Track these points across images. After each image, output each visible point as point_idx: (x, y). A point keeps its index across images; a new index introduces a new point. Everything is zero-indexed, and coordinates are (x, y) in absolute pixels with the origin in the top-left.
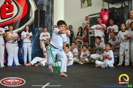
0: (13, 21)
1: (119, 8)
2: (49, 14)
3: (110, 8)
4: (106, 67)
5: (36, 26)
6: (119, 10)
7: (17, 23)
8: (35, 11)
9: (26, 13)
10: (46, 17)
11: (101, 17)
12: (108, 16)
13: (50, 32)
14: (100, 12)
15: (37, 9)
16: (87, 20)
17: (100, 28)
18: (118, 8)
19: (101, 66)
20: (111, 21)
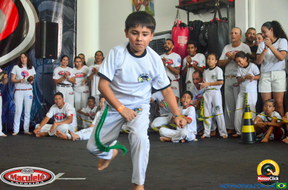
1: (208, 22)
3: (191, 22)
4: (180, 141)
6: (209, 25)
11: (174, 40)
12: (186, 37)
14: (171, 29)
17: (169, 61)
18: (206, 23)
19: (171, 138)
20: (192, 48)
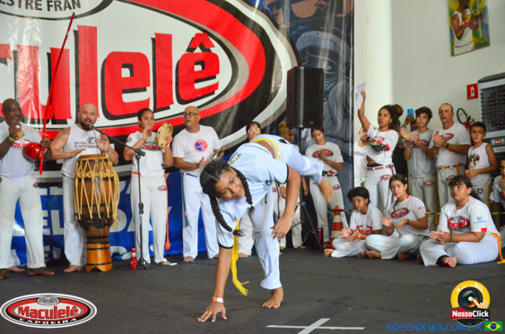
0: (217, 106)
2: (336, 81)
5: (293, 124)
7: (229, 115)
8: (288, 72)
9: (259, 80)
10: (328, 92)
13: (341, 142)
15: (296, 65)
16: (473, 98)
